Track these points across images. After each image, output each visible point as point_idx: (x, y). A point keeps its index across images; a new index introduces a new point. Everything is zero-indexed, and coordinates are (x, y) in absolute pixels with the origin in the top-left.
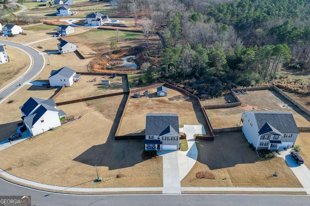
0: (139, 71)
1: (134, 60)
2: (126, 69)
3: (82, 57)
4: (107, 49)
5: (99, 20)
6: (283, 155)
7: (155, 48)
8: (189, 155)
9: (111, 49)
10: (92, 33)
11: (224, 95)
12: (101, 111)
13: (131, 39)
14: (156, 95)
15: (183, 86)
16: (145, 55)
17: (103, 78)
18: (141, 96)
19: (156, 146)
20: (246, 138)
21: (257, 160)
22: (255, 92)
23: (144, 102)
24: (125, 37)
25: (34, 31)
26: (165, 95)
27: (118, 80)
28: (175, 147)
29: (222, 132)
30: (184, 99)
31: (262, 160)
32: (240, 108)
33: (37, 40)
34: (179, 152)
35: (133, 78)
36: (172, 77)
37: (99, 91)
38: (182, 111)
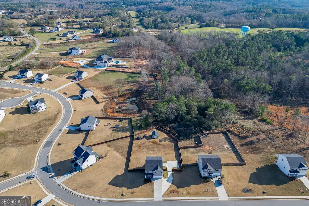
0: (139, 115)
1: (136, 103)
2: (130, 112)
3: (97, 102)
4: (114, 92)
6: (214, 180)
8: (168, 181)
10: (101, 75)
11: (194, 138)
12: (118, 151)
13: (132, 82)
14: (150, 137)
15: (169, 129)
17: (115, 121)
18: (142, 138)
19: (151, 176)
20: (199, 170)
22: (214, 135)
23: (144, 144)
24: (127, 80)
26: (157, 138)
27: (125, 123)
29: (188, 166)
30: (169, 141)
31: (204, 183)
32: (202, 148)
33: (61, 86)
34: (163, 179)
35: (135, 121)
36: (162, 121)
37: (114, 134)
38: (167, 151)
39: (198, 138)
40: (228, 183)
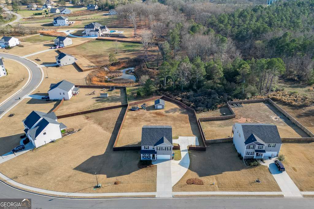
0: (137, 84)
1: (133, 73)
2: (124, 81)
3: (80, 70)
4: (105, 61)
5: (97, 30)
6: (268, 163)
7: (153, 60)
8: (182, 164)
9: (110, 61)
10: (90, 44)
11: (220, 108)
12: (100, 124)
13: (129, 51)
14: (153, 108)
15: (180, 99)
16: (144, 67)
17: (101, 91)
18: (139, 109)
19: (151, 155)
20: (236, 149)
21: (243, 168)
22: (250, 104)
23: (142, 115)
24: (124, 49)
25: (31, 42)
26: (163, 108)
27: (116, 93)
28: (168, 157)
29: (214, 143)
30: (180, 112)
31: (248, 168)
32: (234, 120)
33: (34, 52)
34: (173, 161)
35: (131, 91)
36: (170, 89)
37: (98, 104)
38: (178, 124)
39: (226, 109)
40: (294, 169)
